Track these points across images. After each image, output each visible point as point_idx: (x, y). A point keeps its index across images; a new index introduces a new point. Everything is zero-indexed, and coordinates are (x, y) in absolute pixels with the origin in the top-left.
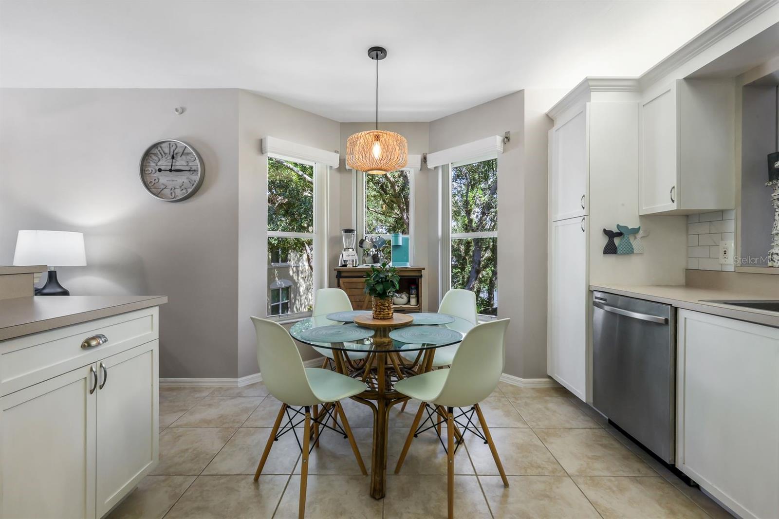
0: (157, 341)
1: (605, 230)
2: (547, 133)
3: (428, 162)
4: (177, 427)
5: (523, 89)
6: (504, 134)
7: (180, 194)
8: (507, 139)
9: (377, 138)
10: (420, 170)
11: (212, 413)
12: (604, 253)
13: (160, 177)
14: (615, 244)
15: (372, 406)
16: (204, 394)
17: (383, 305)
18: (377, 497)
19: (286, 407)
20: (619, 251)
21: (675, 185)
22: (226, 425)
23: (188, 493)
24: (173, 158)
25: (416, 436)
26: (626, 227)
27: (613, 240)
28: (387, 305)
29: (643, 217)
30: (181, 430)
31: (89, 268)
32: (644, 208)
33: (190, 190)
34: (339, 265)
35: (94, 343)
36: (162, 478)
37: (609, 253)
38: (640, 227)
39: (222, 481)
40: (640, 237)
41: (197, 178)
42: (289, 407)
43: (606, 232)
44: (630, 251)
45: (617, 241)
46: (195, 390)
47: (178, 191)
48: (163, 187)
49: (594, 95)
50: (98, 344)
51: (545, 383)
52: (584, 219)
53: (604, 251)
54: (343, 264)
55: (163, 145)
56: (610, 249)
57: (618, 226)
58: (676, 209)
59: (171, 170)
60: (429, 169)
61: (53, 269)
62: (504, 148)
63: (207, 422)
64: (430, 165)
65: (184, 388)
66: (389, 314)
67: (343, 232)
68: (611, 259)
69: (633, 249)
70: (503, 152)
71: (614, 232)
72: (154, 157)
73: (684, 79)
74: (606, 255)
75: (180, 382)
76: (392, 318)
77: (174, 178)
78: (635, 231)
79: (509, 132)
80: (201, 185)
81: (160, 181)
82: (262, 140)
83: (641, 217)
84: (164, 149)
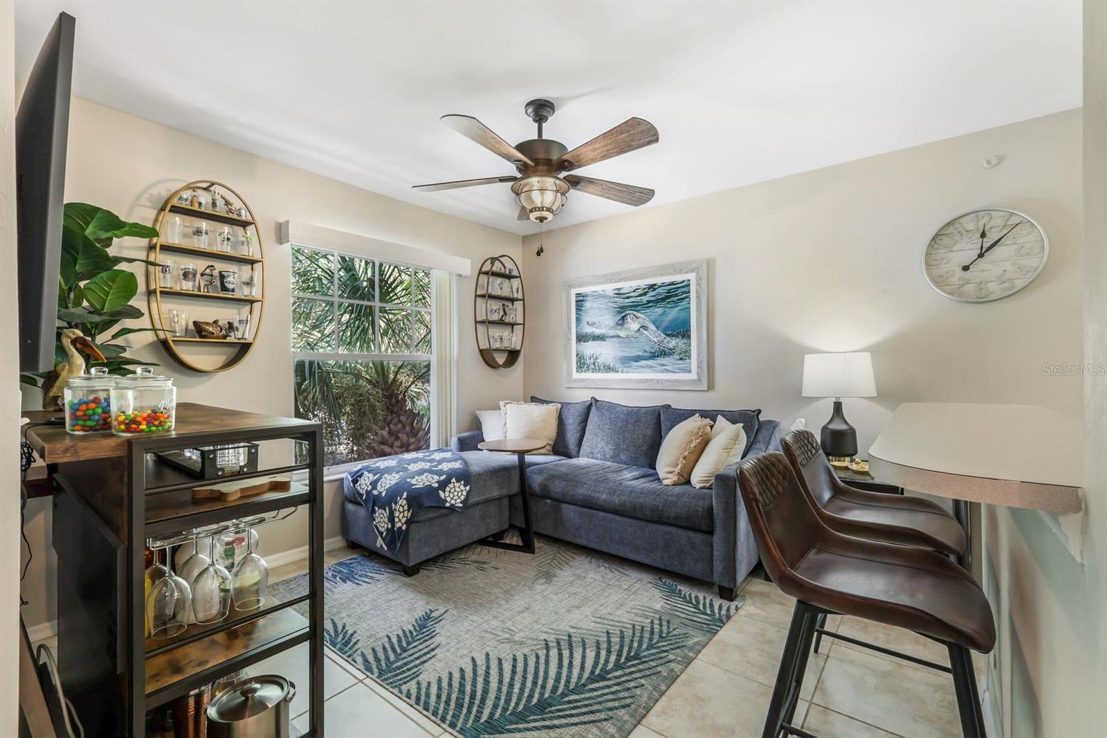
7: (997, 290)
24: (983, 236)
33: (1021, 282)
41: (1036, 261)
47: (993, 286)
48: (961, 282)
55: (964, 219)
72: (949, 241)
77: (986, 267)
84: (967, 225)
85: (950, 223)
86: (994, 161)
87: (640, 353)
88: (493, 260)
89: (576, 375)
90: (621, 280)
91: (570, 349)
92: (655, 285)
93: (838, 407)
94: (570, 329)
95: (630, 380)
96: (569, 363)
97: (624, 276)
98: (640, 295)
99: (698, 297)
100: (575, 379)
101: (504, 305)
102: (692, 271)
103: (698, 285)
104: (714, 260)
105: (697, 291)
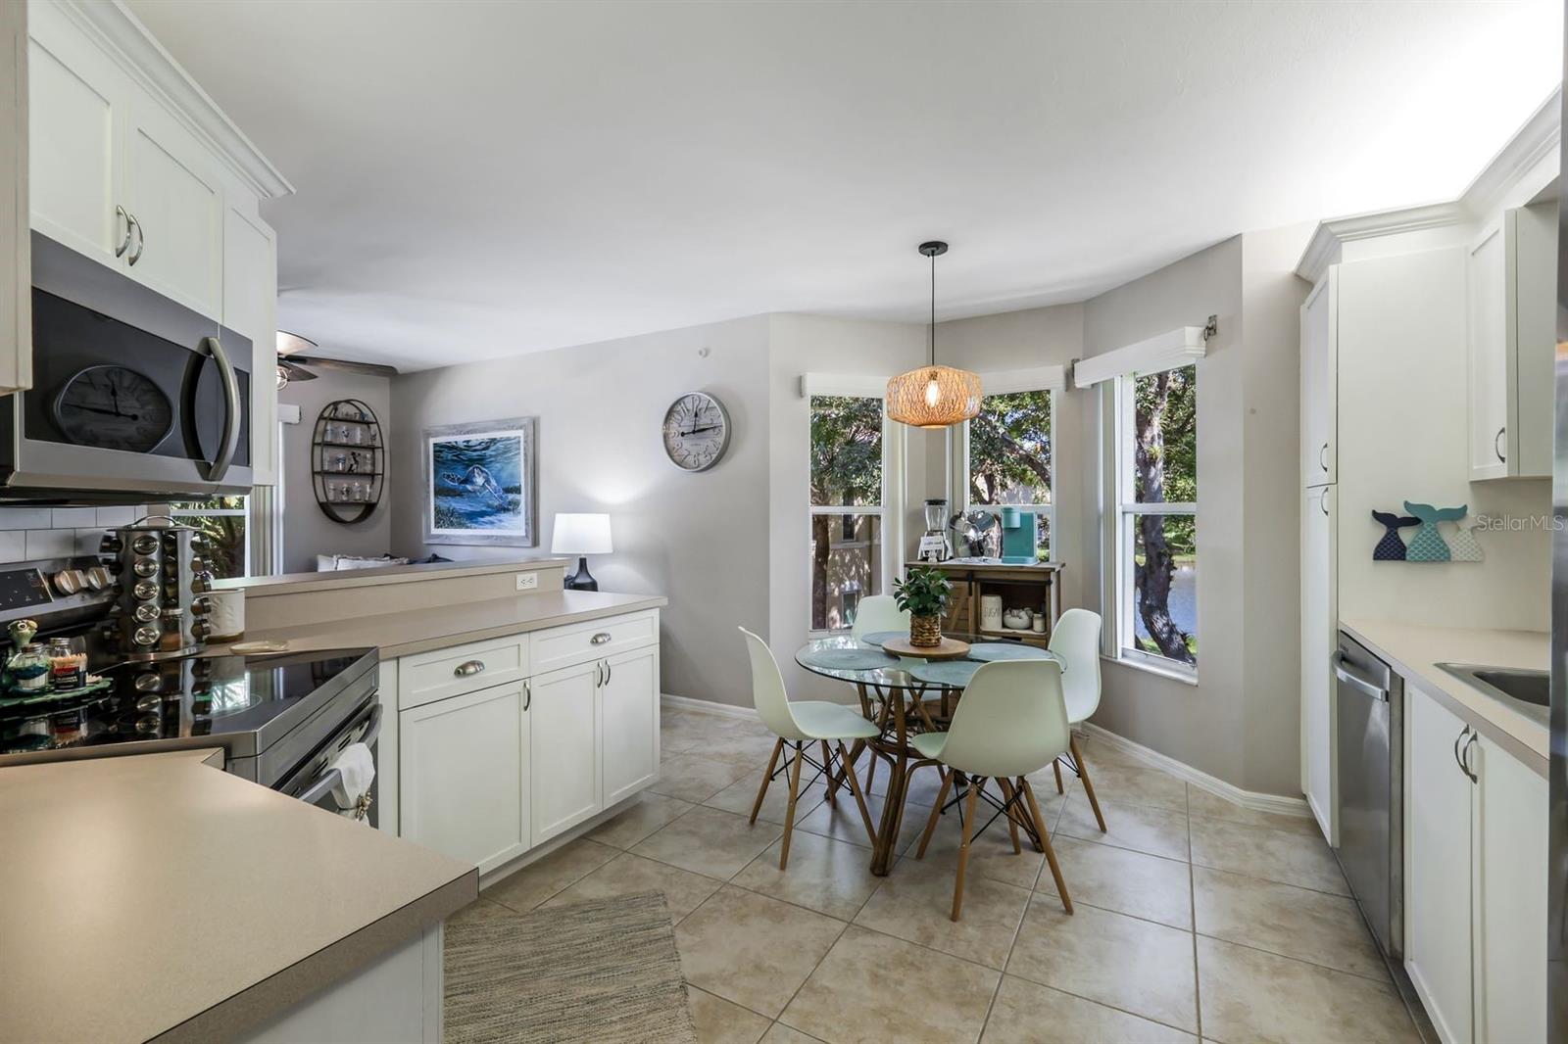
0: (658, 646)
1: (1374, 513)
2: (1298, 310)
3: (1076, 377)
4: (691, 754)
5: (1238, 233)
6: (1205, 321)
7: (704, 461)
8: (1211, 331)
9: (933, 376)
10: (1067, 390)
11: (730, 748)
12: (1375, 559)
13: (683, 442)
14: (1400, 541)
15: (891, 761)
16: (728, 725)
17: (922, 626)
18: (877, 872)
19: (782, 742)
20: (1409, 555)
21: (1505, 425)
22: (741, 764)
23: (685, 817)
24: (696, 415)
25: (942, 812)
26: (1429, 508)
27: (1396, 533)
28: (928, 627)
29: (1477, 485)
30: (693, 758)
31: (616, 554)
32: (1475, 467)
33: (714, 456)
34: (919, 558)
35: (600, 640)
36: (665, 798)
37: (1385, 558)
38: (1465, 507)
39: (719, 815)
40: (1469, 527)
41: (721, 439)
42: (786, 742)
43: (1379, 517)
44: (1440, 555)
45: (1406, 535)
46: (719, 718)
47: (702, 458)
48: (686, 453)
49: (1347, 248)
50: (604, 642)
51: (1295, 806)
52: (1327, 490)
53: (1375, 555)
54: (924, 555)
55: (686, 400)
56: (1390, 550)
57: (1407, 504)
58: (1506, 476)
59: (694, 432)
60: (1080, 389)
61: (583, 557)
62: (1206, 347)
63: (723, 756)
64: (1081, 382)
65: (710, 715)
66: (930, 640)
67: (926, 504)
68: (1392, 569)
69: (1448, 551)
70: (1205, 356)
71: (1399, 517)
72: (677, 416)
73: (1525, 206)
74: (1379, 562)
75: (704, 706)
76: (937, 645)
77: (698, 442)
78: (1456, 515)
79: (1215, 316)
80: (727, 448)
81: (684, 446)
82: (801, 377)
83: (1474, 483)
84: (687, 405)
85: (678, 402)
86: (704, 353)
87: (484, 509)
88: (336, 404)
89: (435, 531)
90: (468, 433)
91: (429, 504)
92: (495, 439)
93: (583, 563)
94: (428, 480)
95: (476, 536)
96: (428, 518)
97: (471, 428)
98: (484, 449)
99: (525, 454)
100: (433, 535)
101: (353, 454)
102: (521, 428)
103: (525, 442)
104: (539, 418)
105: (525, 449)
